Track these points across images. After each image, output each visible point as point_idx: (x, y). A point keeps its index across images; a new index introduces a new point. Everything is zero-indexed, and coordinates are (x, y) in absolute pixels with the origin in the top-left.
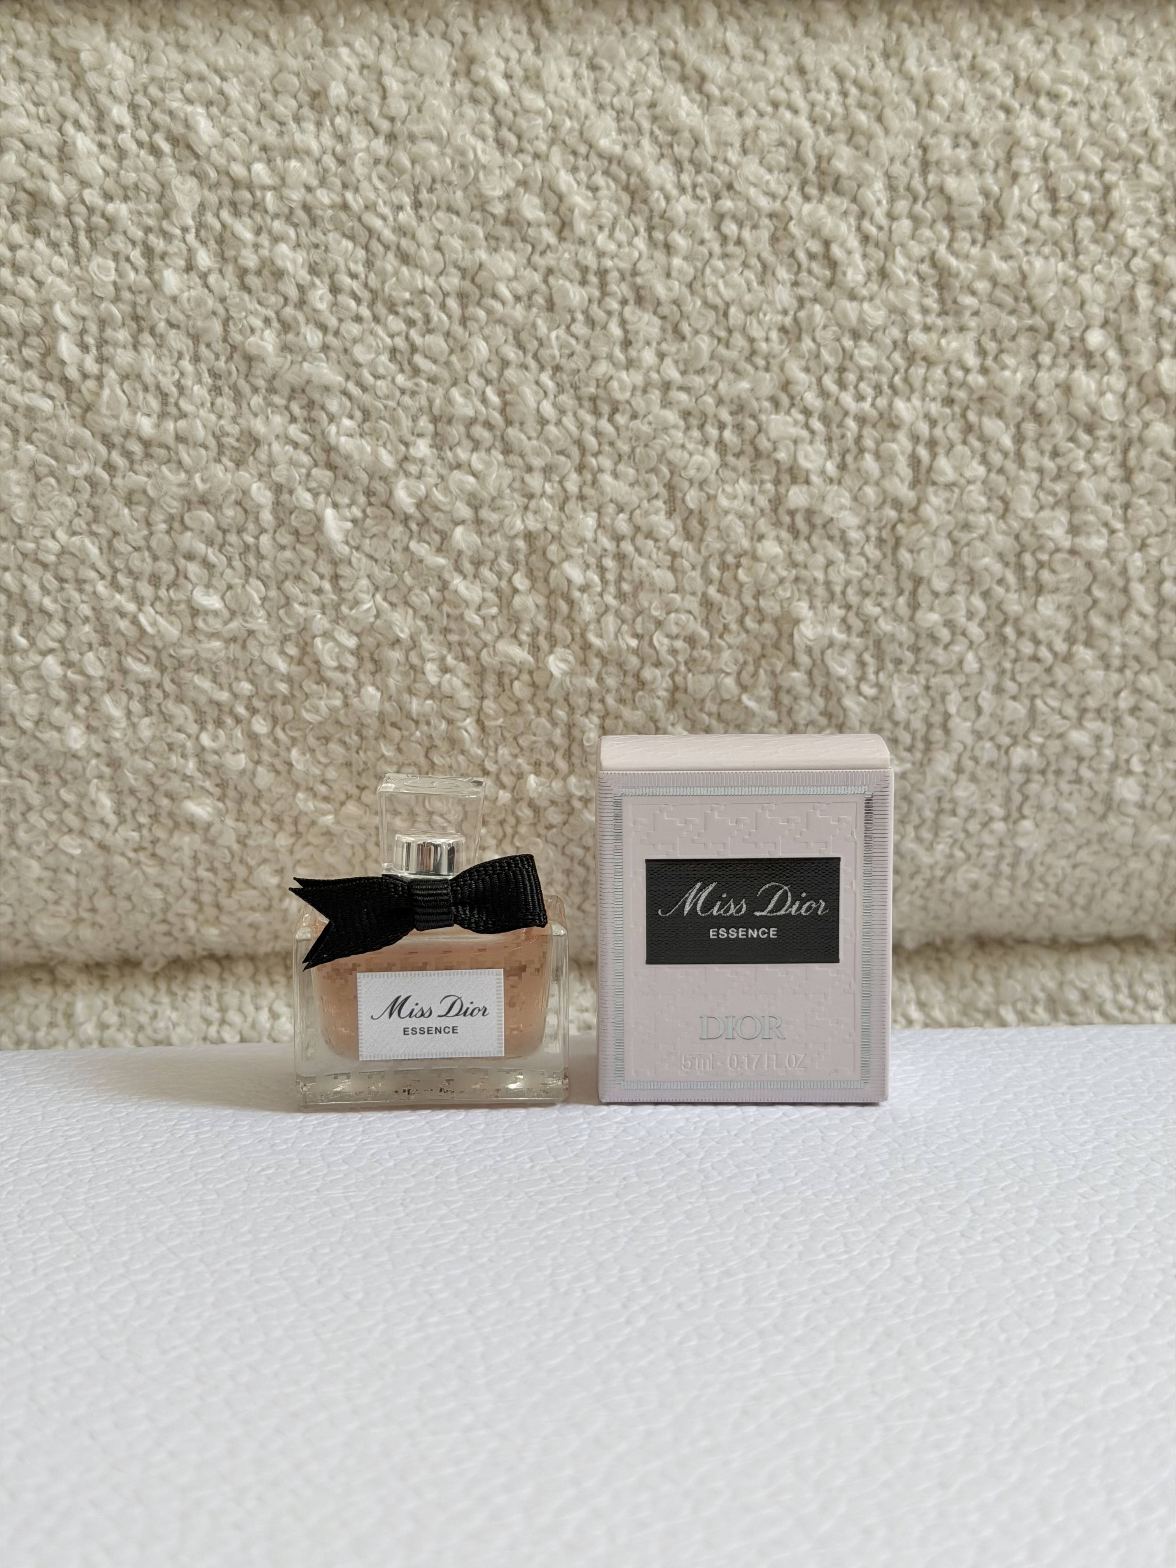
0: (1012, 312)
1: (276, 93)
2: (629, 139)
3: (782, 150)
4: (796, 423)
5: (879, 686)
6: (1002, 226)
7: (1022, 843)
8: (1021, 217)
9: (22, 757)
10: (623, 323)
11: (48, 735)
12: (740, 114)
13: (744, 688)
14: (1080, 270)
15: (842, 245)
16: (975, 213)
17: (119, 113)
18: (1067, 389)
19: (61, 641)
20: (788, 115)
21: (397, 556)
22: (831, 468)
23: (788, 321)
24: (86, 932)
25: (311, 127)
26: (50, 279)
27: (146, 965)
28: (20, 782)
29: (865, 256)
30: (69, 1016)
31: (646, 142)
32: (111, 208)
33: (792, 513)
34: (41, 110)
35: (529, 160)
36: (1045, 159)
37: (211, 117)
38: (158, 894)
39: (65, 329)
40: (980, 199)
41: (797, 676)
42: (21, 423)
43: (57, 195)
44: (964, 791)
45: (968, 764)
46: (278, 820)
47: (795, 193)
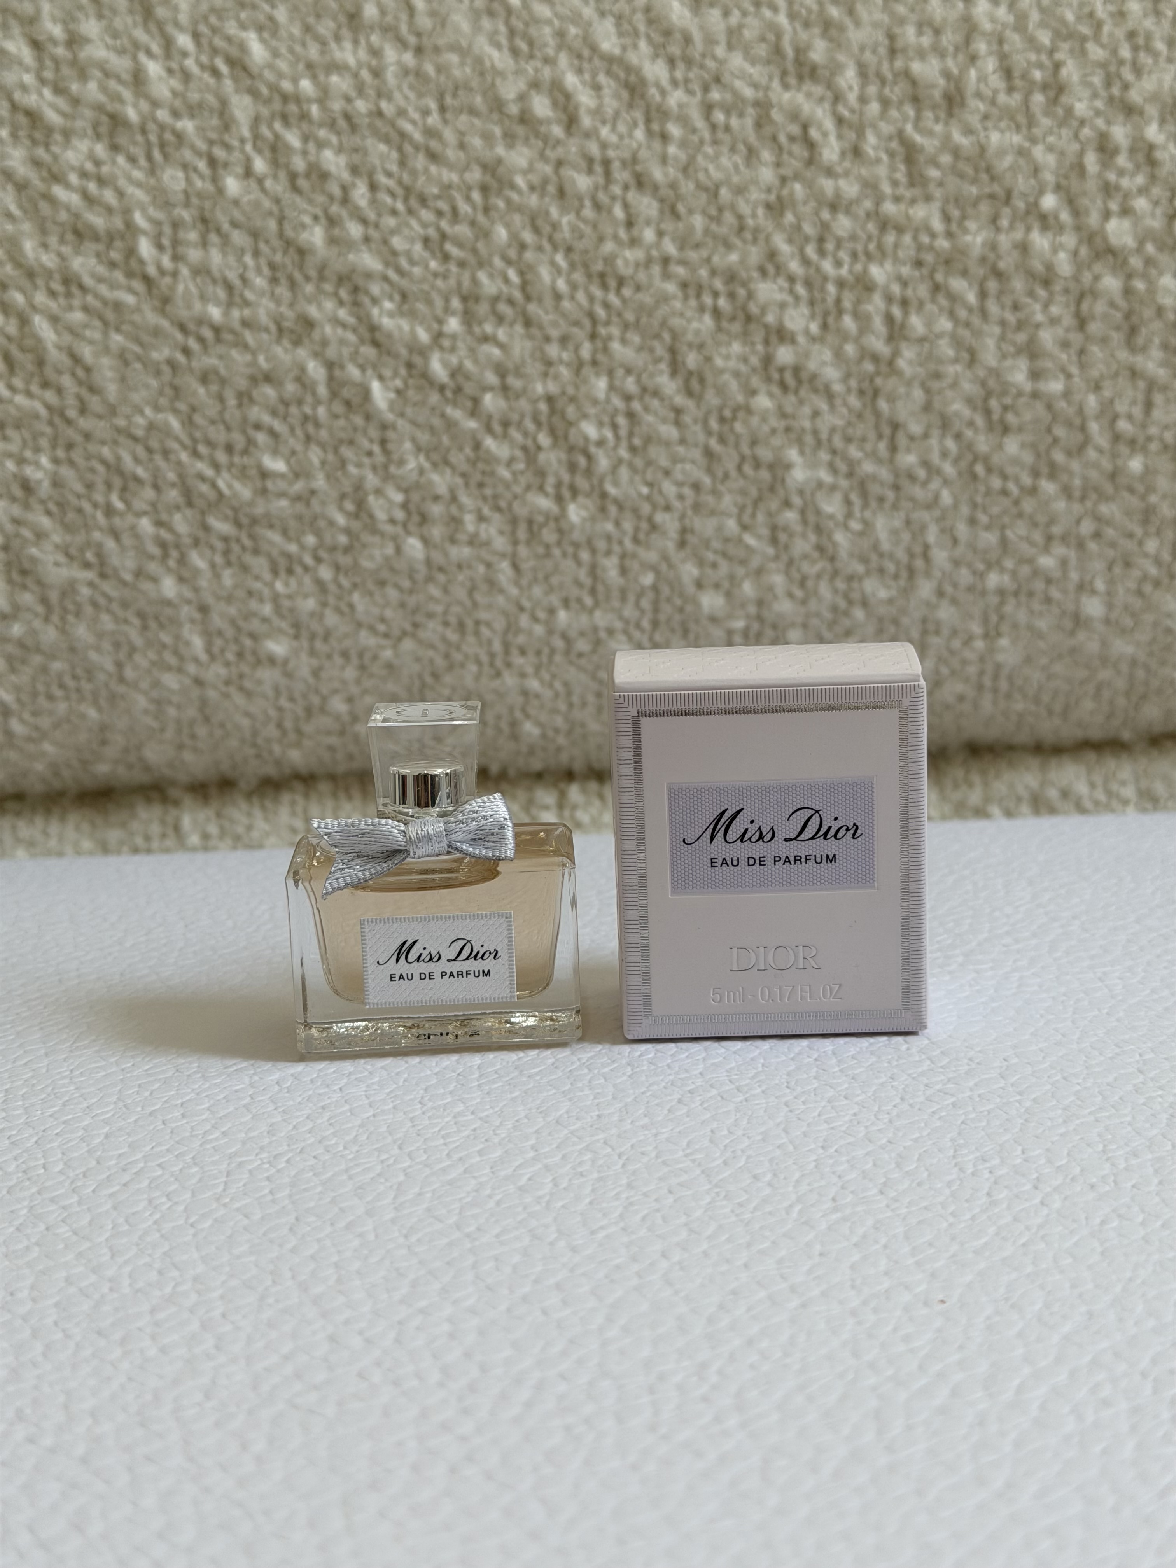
0: (974, 181)
1: (318, 16)
2: (628, 41)
3: (763, 46)
4: (781, 289)
5: (865, 522)
6: (963, 104)
7: (1000, 658)
8: (979, 95)
9: (125, 605)
10: (626, 206)
11: (147, 586)
12: (726, 14)
13: (745, 528)
14: (1034, 141)
15: (820, 127)
16: (937, 94)
17: (184, 41)
18: (1024, 248)
19: (154, 505)
20: (767, 13)
21: (437, 422)
22: (814, 328)
23: (772, 198)
24: (188, 756)
25: (348, 45)
26: (130, 190)
27: (243, 785)
28: (125, 628)
29: (840, 137)
30: (177, 828)
31: (643, 44)
32: (180, 125)
33: (781, 370)
34: (118, 42)
35: (539, 65)
36: (1001, 41)
37: (262, 40)
38: (246, 722)
39: (145, 233)
40: (942, 82)
41: (791, 516)
42: (110, 315)
43: (132, 114)
44: (945, 613)
45: (949, 589)
46: (345, 654)
47: (776, 84)
